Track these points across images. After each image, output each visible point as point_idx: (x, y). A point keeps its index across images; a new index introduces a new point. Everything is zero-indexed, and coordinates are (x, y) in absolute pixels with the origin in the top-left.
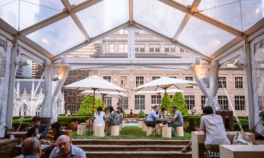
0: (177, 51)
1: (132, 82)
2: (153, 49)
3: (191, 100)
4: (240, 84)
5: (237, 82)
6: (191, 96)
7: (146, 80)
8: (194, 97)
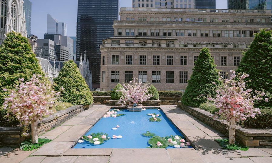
0: (173, 35)
1: (136, 59)
2: (154, 33)
3: (185, 75)
4: (224, 62)
5: (222, 61)
6: (185, 72)
7: (148, 58)
8: (187, 72)
